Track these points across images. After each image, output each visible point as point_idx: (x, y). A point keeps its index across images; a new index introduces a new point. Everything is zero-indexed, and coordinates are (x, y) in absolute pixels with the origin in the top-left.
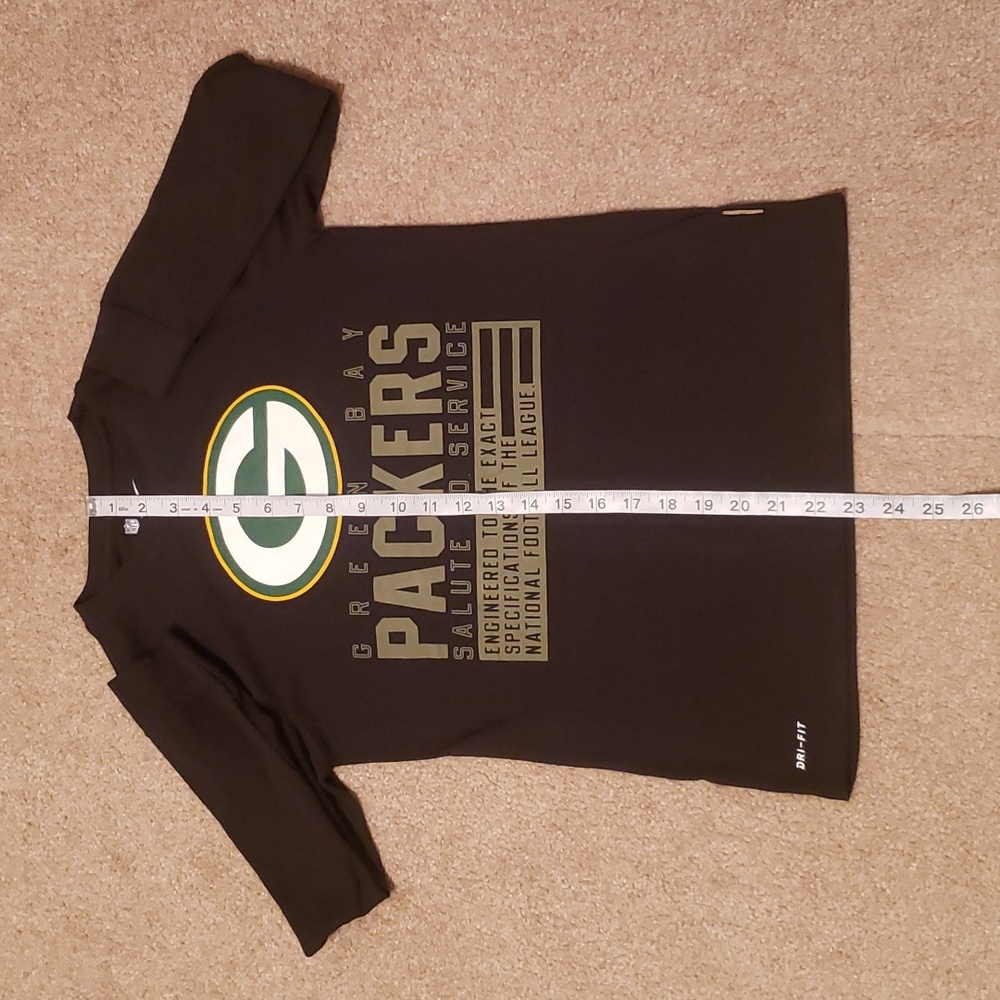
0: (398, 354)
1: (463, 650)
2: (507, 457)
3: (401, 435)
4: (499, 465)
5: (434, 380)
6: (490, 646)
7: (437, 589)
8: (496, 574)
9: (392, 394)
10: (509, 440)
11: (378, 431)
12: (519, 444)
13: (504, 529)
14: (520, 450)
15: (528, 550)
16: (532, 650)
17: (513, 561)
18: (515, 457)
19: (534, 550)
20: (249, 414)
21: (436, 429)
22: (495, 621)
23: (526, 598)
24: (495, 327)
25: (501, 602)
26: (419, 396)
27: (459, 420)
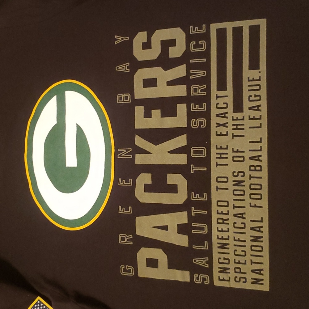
0: (154, 53)
1: (201, 276)
2: (237, 129)
3: (156, 113)
4: (230, 135)
5: (180, 71)
6: (222, 276)
7: (182, 229)
8: (228, 220)
9: (150, 83)
10: (239, 115)
11: (139, 110)
12: (246, 118)
13: (234, 185)
14: (248, 123)
15: (253, 202)
16: (257, 282)
17: (241, 211)
18: (243, 129)
19: (258, 203)
20: (53, 102)
21: (182, 109)
22: (226, 256)
23: (252, 241)
24: (229, 26)
25: (231, 242)
26: (170, 83)
27: (199, 100)
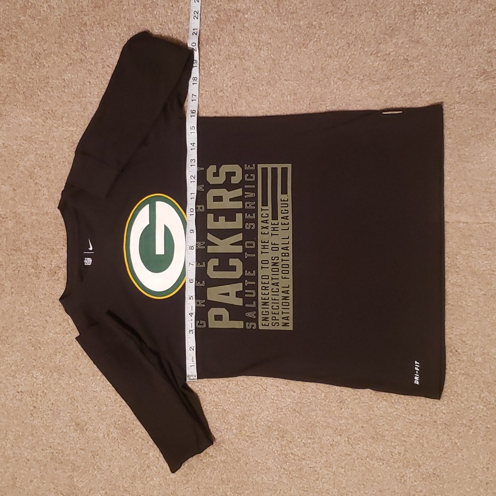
0: (221, 179)
1: (251, 324)
2: (274, 230)
3: (222, 219)
4: (270, 234)
5: (238, 192)
6: (264, 322)
7: (238, 294)
8: (268, 287)
9: (218, 199)
10: (275, 222)
11: (210, 217)
12: (280, 224)
13: (272, 265)
14: (280, 227)
15: (284, 276)
16: (285, 325)
17: (276, 281)
18: (278, 230)
19: (286, 276)
20: (146, 209)
21: (239, 216)
22: (267, 310)
23: (282, 299)
24: (269, 167)
25: (270, 301)
26: (231, 200)
27: (250, 212)
